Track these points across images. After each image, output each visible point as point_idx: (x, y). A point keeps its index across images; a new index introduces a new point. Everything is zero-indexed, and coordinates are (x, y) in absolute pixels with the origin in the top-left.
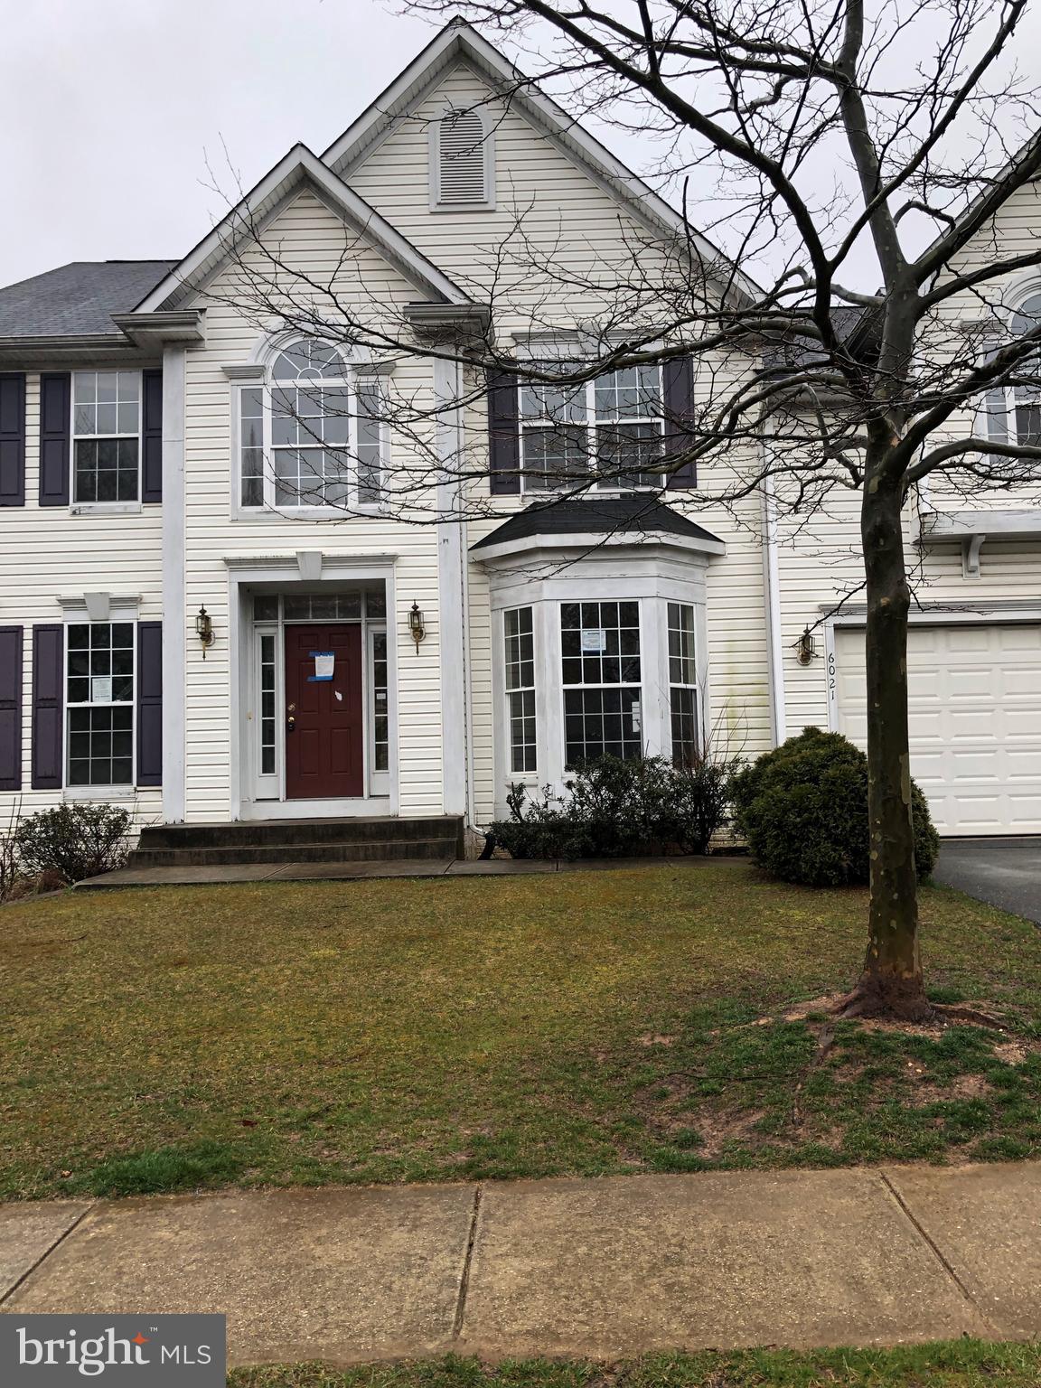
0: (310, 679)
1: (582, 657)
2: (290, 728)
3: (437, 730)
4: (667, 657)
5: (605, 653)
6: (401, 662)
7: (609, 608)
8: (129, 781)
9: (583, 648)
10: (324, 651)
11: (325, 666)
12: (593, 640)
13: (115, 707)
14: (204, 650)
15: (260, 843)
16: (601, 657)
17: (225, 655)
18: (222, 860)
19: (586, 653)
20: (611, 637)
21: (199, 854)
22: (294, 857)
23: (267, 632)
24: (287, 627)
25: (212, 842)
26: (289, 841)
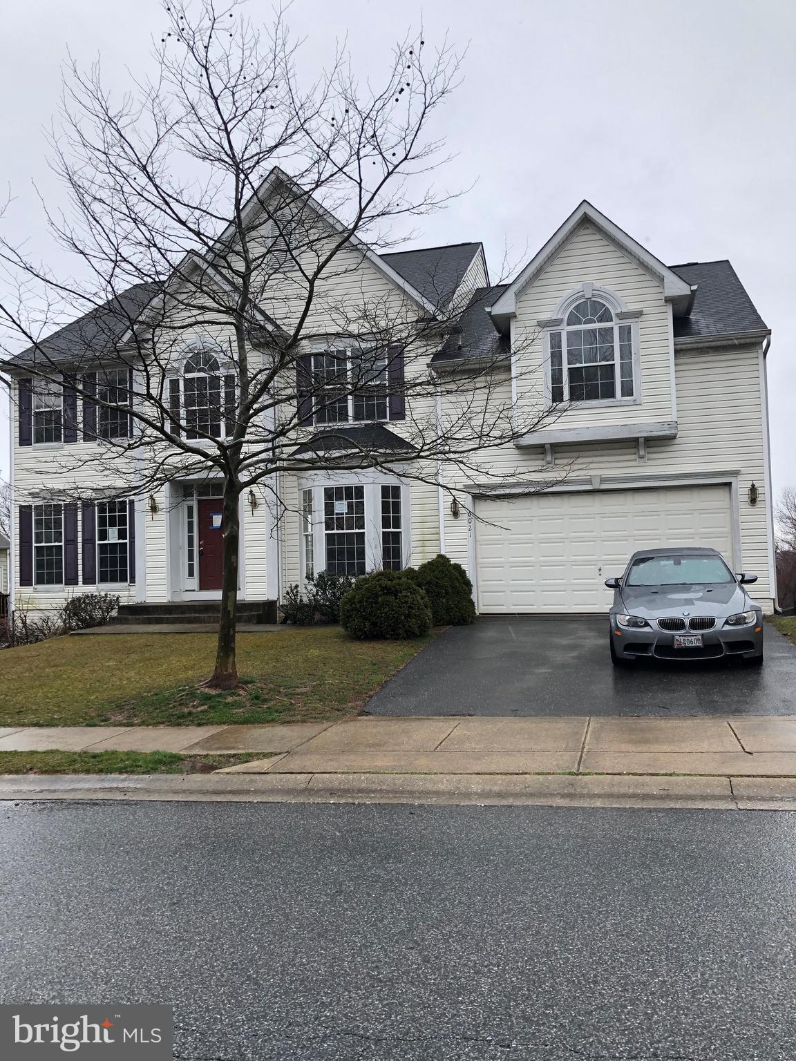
0: (210, 528)
1: (335, 516)
2: (201, 553)
3: (264, 555)
4: (380, 515)
5: (346, 514)
6: (246, 520)
7: (348, 489)
8: (127, 581)
9: (336, 511)
10: (217, 513)
11: (217, 521)
12: (341, 507)
13: (119, 543)
14: (152, 515)
15: (170, 614)
16: (345, 516)
17: (163, 517)
18: (149, 622)
19: (337, 514)
20: (350, 506)
21: (139, 619)
22: (181, 621)
23: (190, 503)
24: (199, 501)
25: (149, 613)
26: (183, 613)
